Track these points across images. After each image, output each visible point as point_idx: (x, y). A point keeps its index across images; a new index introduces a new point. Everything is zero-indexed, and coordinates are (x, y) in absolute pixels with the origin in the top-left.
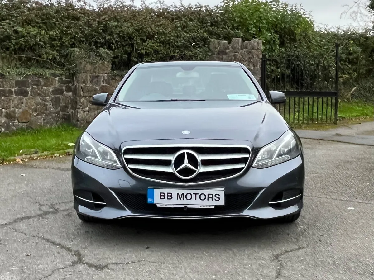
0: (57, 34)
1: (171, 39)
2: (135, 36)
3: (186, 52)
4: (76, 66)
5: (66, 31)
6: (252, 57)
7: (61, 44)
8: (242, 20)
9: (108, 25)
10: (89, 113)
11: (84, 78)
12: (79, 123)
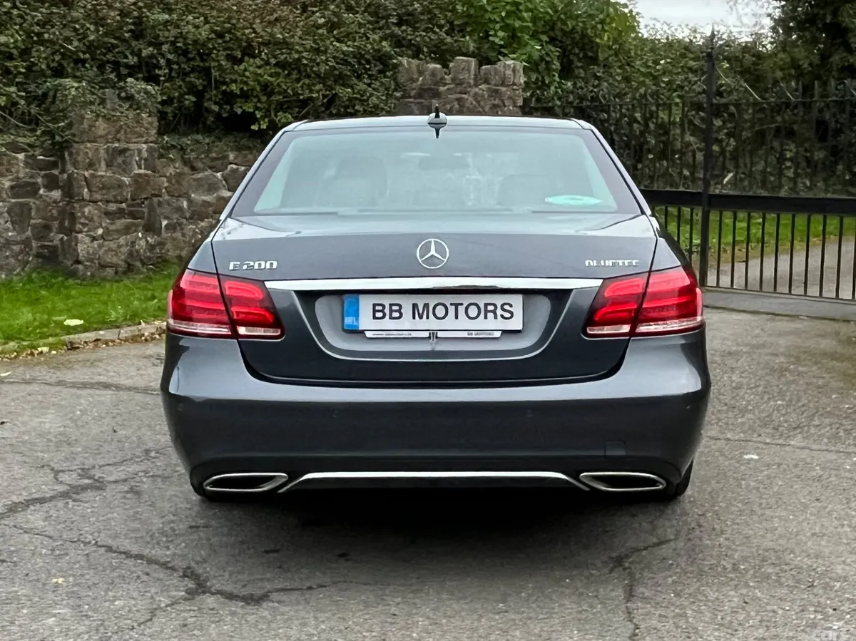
0: (16, 41)
1: (304, 57)
2: (214, 48)
3: (339, 90)
4: (70, 125)
5: (38, 35)
6: (500, 103)
7: (29, 69)
8: (472, 12)
9: (145, 19)
10: (107, 243)
11: (90, 155)
12: (80, 267)
